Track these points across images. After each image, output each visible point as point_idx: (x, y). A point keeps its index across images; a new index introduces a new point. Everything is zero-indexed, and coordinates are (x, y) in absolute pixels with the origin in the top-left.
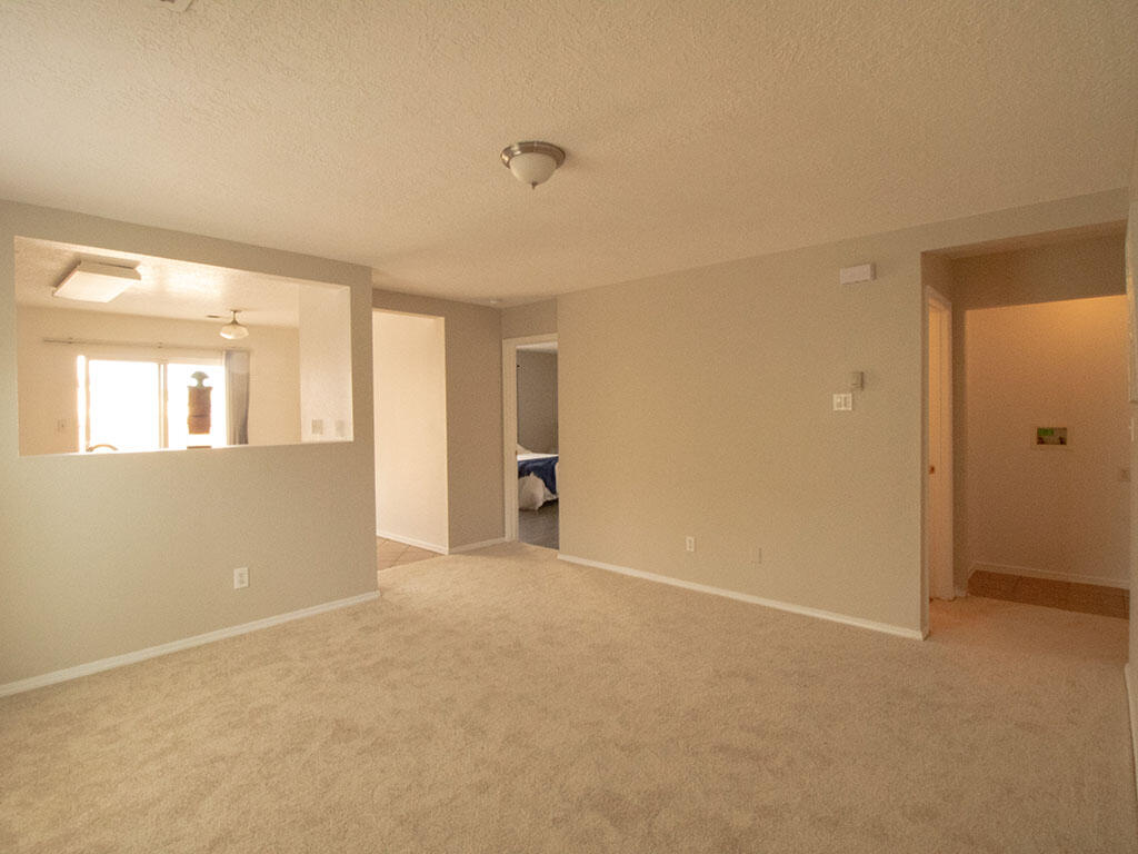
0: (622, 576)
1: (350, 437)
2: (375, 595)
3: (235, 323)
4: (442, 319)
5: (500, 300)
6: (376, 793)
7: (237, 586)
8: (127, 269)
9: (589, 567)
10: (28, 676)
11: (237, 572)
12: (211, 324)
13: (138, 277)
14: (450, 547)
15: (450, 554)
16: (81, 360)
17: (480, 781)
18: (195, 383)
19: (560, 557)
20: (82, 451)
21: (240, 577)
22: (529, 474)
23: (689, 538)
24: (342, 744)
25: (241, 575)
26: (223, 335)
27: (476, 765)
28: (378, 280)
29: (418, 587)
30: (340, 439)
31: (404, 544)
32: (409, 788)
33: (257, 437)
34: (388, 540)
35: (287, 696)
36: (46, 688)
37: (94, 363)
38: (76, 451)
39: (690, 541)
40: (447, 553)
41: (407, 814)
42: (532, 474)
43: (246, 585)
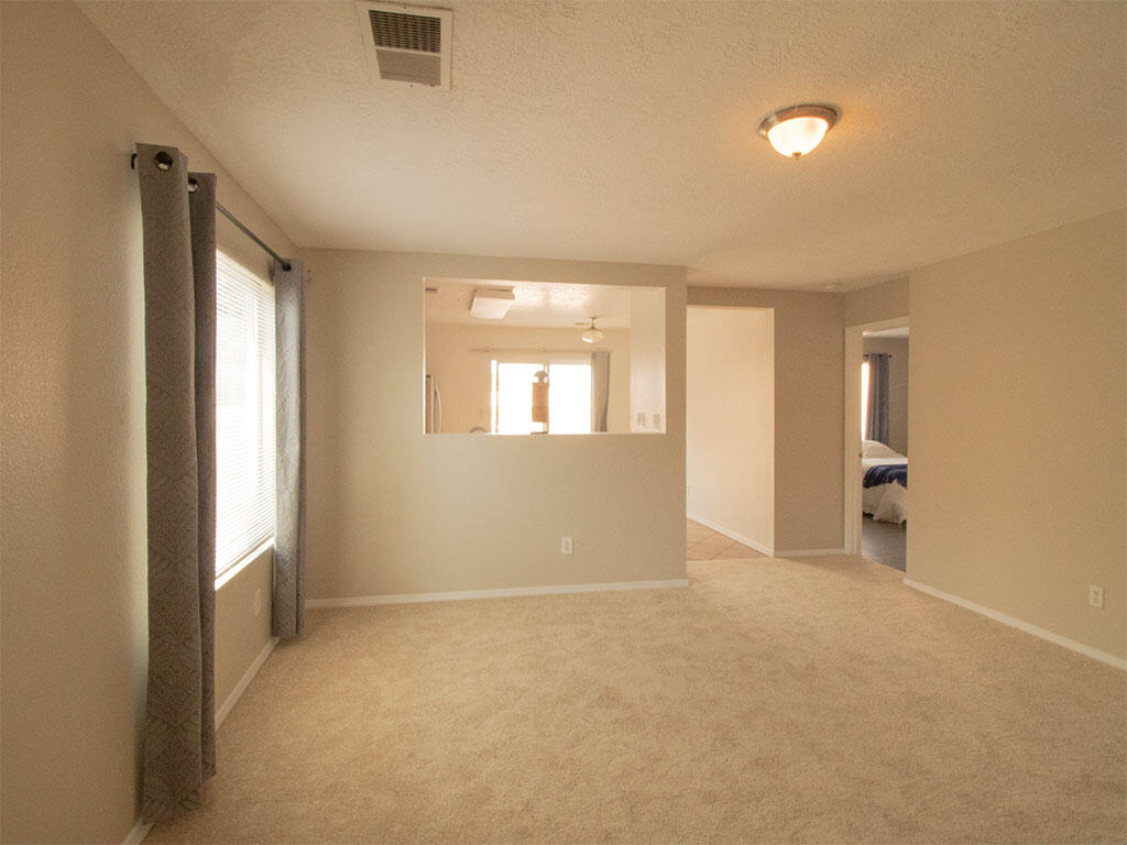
0: (987, 620)
1: (663, 430)
2: (685, 583)
3: (593, 328)
4: (772, 310)
5: (838, 284)
6: (613, 763)
7: (563, 551)
8: (506, 293)
9: (942, 601)
10: (424, 592)
11: (564, 540)
12: (577, 331)
13: (513, 297)
14: (776, 549)
15: (776, 556)
16: (494, 363)
17: (710, 792)
18: (536, 380)
19: (907, 582)
20: (493, 433)
21: (566, 545)
22: (891, 481)
23: (1092, 588)
24: (604, 709)
25: (567, 543)
26: (584, 339)
27: (713, 774)
28: (692, 278)
29: (727, 584)
30: (657, 431)
31: (731, 539)
32: (642, 770)
33: (613, 429)
34: (717, 533)
35: (578, 653)
36: (432, 603)
37: (503, 366)
38: (490, 431)
39: (1096, 593)
40: (771, 555)
41: (631, 792)
42: (895, 482)
43: (570, 552)
